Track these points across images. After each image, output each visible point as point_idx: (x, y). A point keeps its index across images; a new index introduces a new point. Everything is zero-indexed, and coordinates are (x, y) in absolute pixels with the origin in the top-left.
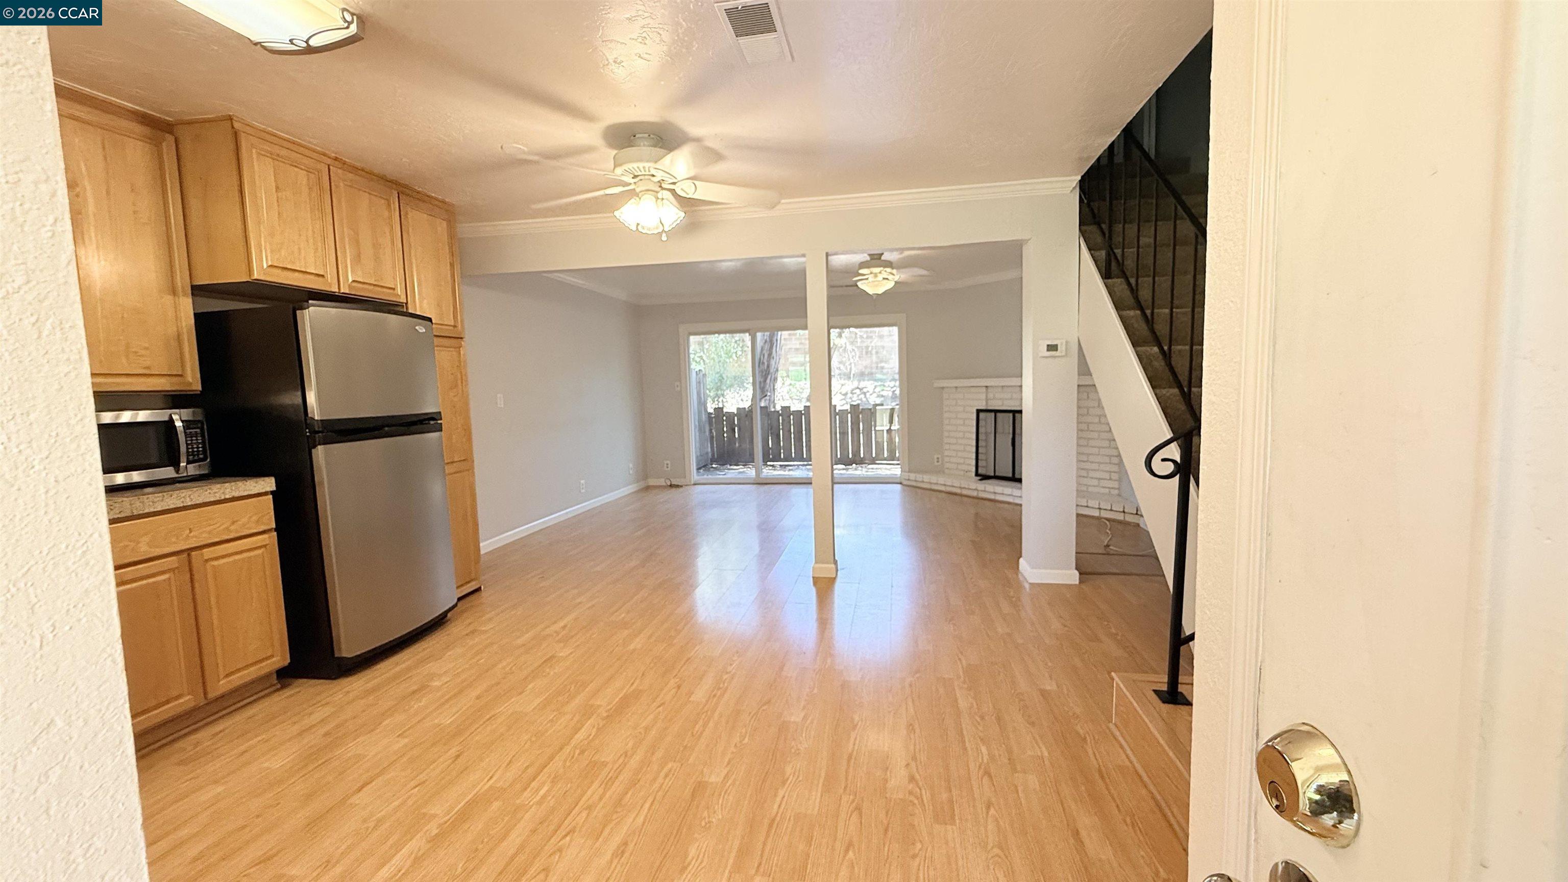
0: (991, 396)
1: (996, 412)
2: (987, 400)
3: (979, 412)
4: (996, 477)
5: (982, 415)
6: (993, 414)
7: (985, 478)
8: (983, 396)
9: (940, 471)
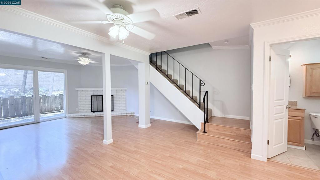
0: (94, 92)
1: (97, 96)
2: (93, 93)
3: (91, 96)
4: (97, 111)
5: (92, 97)
6: (96, 97)
7: (94, 112)
8: (92, 92)
9: (77, 112)
